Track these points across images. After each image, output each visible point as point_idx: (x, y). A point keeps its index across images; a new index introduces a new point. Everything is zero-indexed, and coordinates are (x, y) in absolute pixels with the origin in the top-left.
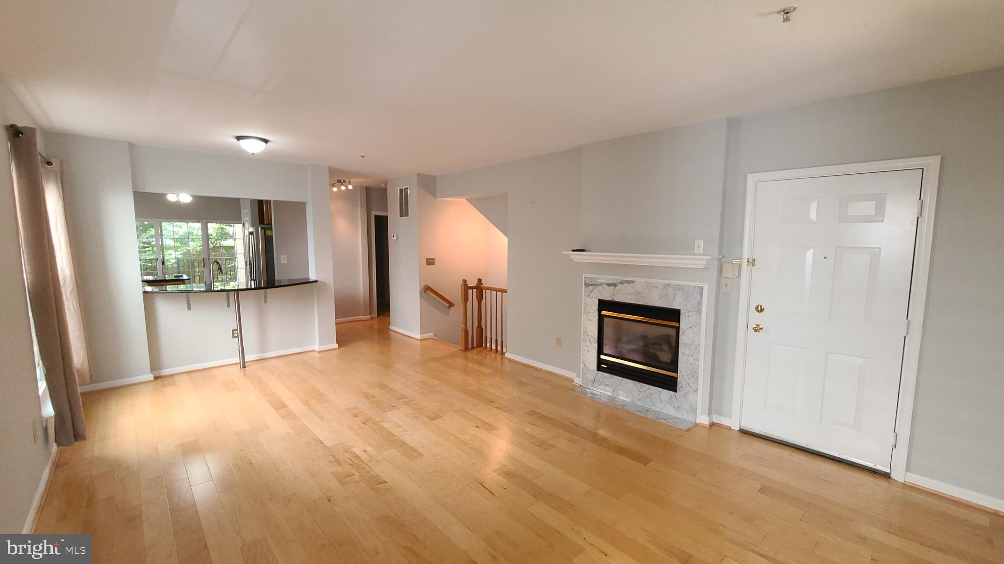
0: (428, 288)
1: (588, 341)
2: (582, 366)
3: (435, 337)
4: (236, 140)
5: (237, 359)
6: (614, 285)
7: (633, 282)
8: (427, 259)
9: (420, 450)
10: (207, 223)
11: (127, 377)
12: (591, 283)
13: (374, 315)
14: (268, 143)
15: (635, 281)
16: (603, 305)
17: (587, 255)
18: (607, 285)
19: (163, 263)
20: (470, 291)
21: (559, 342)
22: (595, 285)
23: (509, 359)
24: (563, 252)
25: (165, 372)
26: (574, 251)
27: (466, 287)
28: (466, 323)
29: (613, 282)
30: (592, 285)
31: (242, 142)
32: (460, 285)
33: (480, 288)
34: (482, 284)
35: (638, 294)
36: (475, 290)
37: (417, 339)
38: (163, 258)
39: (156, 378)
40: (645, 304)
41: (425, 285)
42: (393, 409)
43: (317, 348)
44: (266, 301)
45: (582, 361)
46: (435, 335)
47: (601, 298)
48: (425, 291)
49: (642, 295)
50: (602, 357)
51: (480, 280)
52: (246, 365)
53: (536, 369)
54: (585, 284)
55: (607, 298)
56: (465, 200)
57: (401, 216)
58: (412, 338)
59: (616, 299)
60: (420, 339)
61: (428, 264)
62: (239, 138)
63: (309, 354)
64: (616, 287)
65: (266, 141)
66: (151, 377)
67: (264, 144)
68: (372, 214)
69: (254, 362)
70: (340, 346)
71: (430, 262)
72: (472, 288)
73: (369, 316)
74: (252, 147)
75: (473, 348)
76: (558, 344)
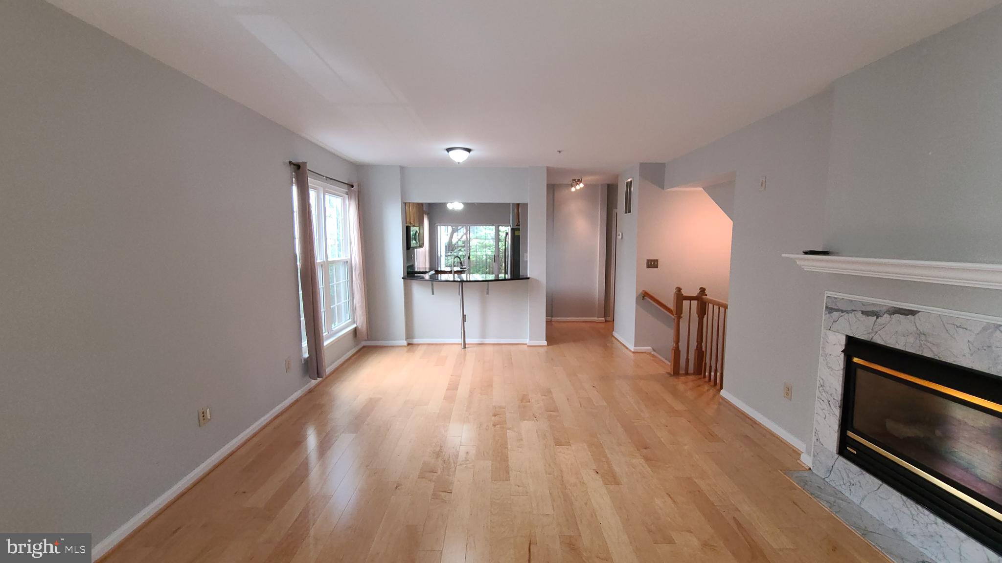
0: (645, 295)
1: (826, 401)
2: (814, 439)
3: (653, 353)
4: (446, 152)
5: (460, 341)
6: (876, 315)
7: (913, 313)
8: (648, 261)
9: (512, 474)
10: (499, 226)
11: (392, 340)
12: (836, 308)
13: (610, 318)
14: (471, 152)
15: (918, 312)
16: (854, 346)
17: (832, 261)
18: (863, 313)
19: (469, 258)
20: (686, 303)
21: (788, 391)
22: (842, 311)
23: (723, 399)
24: (784, 255)
25: (415, 341)
26: (806, 253)
27: (680, 297)
28: (677, 341)
29: (876, 309)
30: (837, 310)
31: (451, 152)
32: (673, 293)
33: (702, 300)
34: (706, 295)
35: (923, 338)
36: (694, 303)
37: (630, 351)
38: (469, 254)
39: (409, 344)
40: (937, 358)
41: (643, 291)
42: (533, 420)
43: (527, 341)
44: (488, 293)
45: (814, 430)
46: (654, 350)
47: (851, 335)
48: (643, 297)
49: (930, 339)
50: (850, 434)
51: (703, 290)
52: (467, 346)
53: (753, 423)
54: (827, 307)
55: (861, 334)
56: (701, 189)
57: (626, 212)
58: (627, 348)
59: (878, 340)
60: (633, 351)
61: (649, 266)
62: (448, 150)
63: (519, 346)
64: (879, 320)
65: (469, 150)
66: (405, 343)
67: (468, 153)
68: (613, 212)
69: (475, 345)
70: (548, 345)
71: (653, 264)
72: (691, 299)
73: (604, 319)
74: (459, 157)
75: (687, 374)
76: (787, 394)
